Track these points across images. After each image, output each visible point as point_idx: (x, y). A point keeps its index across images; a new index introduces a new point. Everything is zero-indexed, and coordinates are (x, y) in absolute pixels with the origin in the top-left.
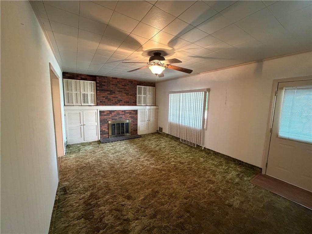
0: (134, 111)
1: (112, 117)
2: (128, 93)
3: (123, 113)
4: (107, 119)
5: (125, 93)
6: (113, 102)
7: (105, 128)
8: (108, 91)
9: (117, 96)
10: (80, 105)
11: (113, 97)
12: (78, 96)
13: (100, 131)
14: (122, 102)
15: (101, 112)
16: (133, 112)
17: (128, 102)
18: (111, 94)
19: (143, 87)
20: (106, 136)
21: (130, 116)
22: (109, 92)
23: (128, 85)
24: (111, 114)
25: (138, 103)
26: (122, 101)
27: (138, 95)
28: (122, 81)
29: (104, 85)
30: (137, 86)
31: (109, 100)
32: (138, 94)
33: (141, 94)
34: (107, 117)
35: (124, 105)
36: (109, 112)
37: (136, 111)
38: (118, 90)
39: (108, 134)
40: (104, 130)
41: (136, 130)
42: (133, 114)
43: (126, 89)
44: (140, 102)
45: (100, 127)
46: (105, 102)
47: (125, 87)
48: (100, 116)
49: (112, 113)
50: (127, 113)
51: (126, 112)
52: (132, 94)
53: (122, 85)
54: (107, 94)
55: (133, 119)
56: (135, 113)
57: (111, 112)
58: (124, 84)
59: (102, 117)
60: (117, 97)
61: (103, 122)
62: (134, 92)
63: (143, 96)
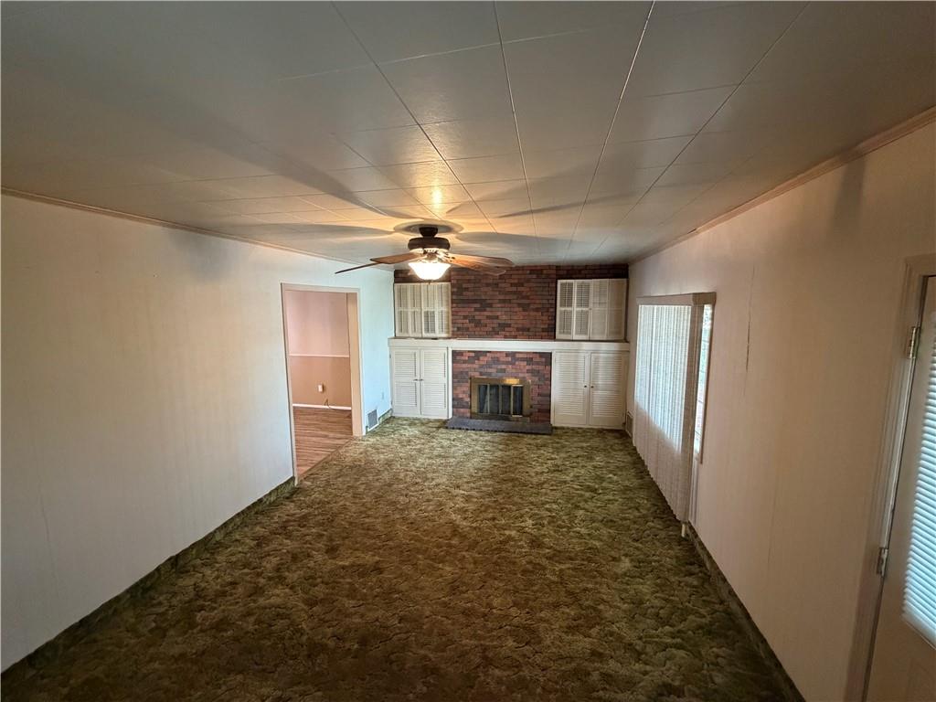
0: (542, 354)
1: (482, 366)
2: (529, 304)
3: (510, 359)
4: (467, 373)
5: (519, 305)
6: (486, 329)
7: (464, 392)
8: (475, 301)
9: (499, 314)
10: (420, 336)
11: (488, 317)
12: (417, 316)
13: (453, 399)
14: (511, 329)
15: (455, 354)
16: (537, 359)
17: (528, 330)
18: (482, 309)
19: (575, 283)
20: (467, 412)
21: (528, 367)
22: (478, 306)
23: (528, 281)
24: (478, 359)
25: (560, 333)
26: (509, 326)
27: (559, 309)
28: (511, 272)
29: (467, 289)
30: (560, 282)
31: (478, 324)
32: (561, 306)
33: (570, 305)
34: (469, 366)
35: (515, 337)
36: (473, 354)
37: (547, 358)
38: (502, 297)
39: (470, 408)
40: (460, 396)
41: (546, 411)
42: (538, 363)
43: (520, 293)
44: (567, 329)
45: (454, 388)
46: (467, 329)
47: (520, 289)
48: (453, 362)
49: (481, 358)
50: (523, 359)
51: (517, 356)
52: (539, 306)
53: (512, 285)
54: (473, 310)
55: (536, 379)
56: (543, 360)
57: (478, 354)
58: (516, 281)
59: (459, 365)
60: (497, 317)
61: (458, 377)
62: (545, 301)
63: (575, 309)
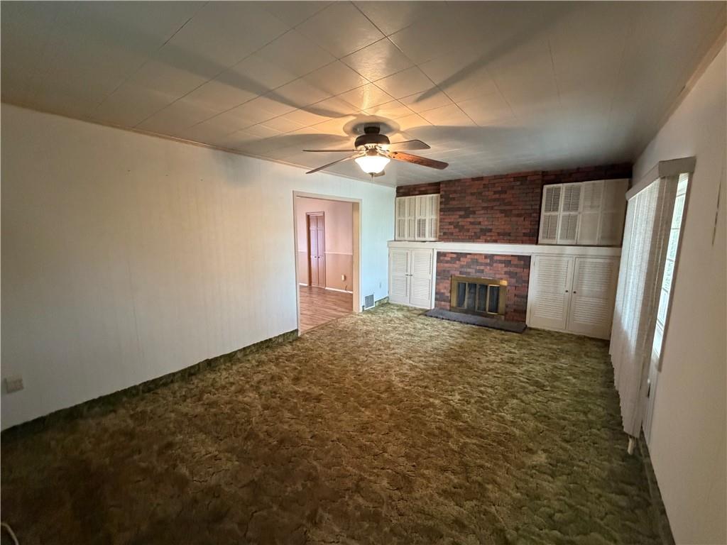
0: (520, 258)
1: (462, 266)
2: (511, 210)
3: (488, 261)
4: (448, 271)
5: (502, 211)
6: (468, 234)
7: (445, 288)
8: (459, 209)
9: (481, 220)
10: (413, 239)
11: (472, 223)
12: (412, 224)
13: (436, 293)
14: (492, 234)
15: (439, 254)
16: (515, 262)
17: (509, 234)
18: (466, 216)
19: (563, 186)
20: (447, 305)
21: (506, 269)
22: (462, 213)
23: (512, 188)
24: (459, 260)
25: (543, 237)
26: (490, 230)
27: (543, 213)
28: (495, 181)
29: (454, 199)
30: (546, 187)
31: (461, 228)
32: (546, 211)
33: (556, 209)
34: (451, 265)
35: (495, 241)
36: (455, 256)
37: (526, 261)
38: (486, 205)
39: (450, 302)
40: (442, 291)
41: (521, 311)
42: (516, 266)
43: (504, 199)
44: (551, 234)
45: (437, 284)
46: (452, 234)
47: (503, 196)
48: (437, 262)
49: (462, 259)
50: (501, 262)
51: (495, 258)
52: (523, 212)
53: (495, 193)
54: (458, 217)
55: (513, 281)
56: (522, 262)
57: (459, 256)
58: (500, 189)
59: (442, 264)
60: (480, 223)
61: (441, 274)
62: (529, 207)
63: (561, 213)
